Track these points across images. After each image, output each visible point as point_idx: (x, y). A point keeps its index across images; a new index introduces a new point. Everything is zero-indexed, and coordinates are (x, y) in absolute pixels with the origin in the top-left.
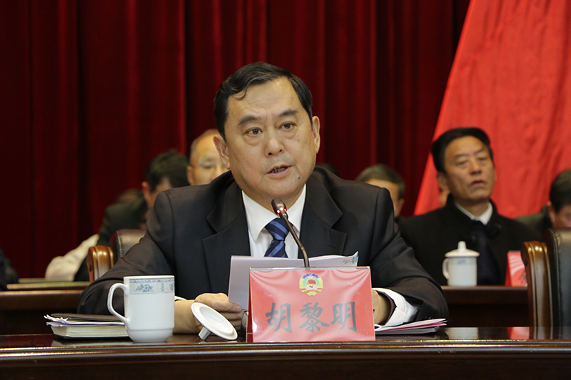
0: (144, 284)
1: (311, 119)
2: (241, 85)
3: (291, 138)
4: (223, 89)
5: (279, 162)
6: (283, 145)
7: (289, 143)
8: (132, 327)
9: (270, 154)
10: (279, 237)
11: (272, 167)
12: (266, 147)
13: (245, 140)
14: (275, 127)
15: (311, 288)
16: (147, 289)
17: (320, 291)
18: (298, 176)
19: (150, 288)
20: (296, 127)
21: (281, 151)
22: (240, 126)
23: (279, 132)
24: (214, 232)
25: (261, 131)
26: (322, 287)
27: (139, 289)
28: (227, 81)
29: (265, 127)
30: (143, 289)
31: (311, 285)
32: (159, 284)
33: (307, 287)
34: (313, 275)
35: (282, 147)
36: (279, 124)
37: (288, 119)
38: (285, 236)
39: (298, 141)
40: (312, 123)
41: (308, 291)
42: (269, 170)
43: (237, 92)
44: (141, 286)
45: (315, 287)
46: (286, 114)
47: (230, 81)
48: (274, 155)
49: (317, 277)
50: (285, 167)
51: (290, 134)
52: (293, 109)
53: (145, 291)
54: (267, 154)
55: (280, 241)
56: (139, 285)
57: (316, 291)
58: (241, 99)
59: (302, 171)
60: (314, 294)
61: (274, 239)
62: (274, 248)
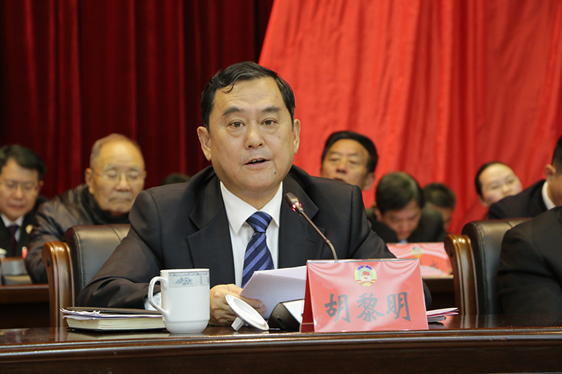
0: (184, 277)
1: (293, 120)
2: (228, 80)
3: (272, 134)
4: (211, 82)
5: (258, 154)
6: (264, 139)
7: (269, 138)
8: (171, 319)
9: (250, 146)
10: (260, 229)
11: (250, 159)
12: (246, 139)
13: (228, 131)
14: (258, 122)
15: (366, 280)
16: (187, 282)
17: (374, 282)
18: (275, 171)
19: (190, 281)
20: (277, 125)
21: (261, 145)
22: (224, 117)
23: (262, 128)
24: (197, 229)
25: (244, 125)
26: (376, 278)
27: (179, 282)
28: (216, 75)
29: (248, 121)
30: (183, 282)
31: (366, 276)
32: (198, 277)
33: (363, 279)
34: (367, 267)
35: (263, 142)
36: (262, 119)
37: (271, 116)
38: (266, 228)
39: (279, 137)
40: (293, 123)
41: (363, 282)
42: (247, 162)
43: (225, 86)
44: (181, 279)
45: (369, 278)
46: (269, 110)
47: (219, 76)
48: (254, 148)
49: (370, 268)
50: (264, 161)
51: (272, 130)
52: (276, 106)
53: (184, 284)
54: (247, 146)
55: (261, 233)
56: (179, 278)
57: (371, 283)
58: (229, 92)
59: (279, 166)
60: (369, 285)
61: (256, 230)
62: (256, 240)
